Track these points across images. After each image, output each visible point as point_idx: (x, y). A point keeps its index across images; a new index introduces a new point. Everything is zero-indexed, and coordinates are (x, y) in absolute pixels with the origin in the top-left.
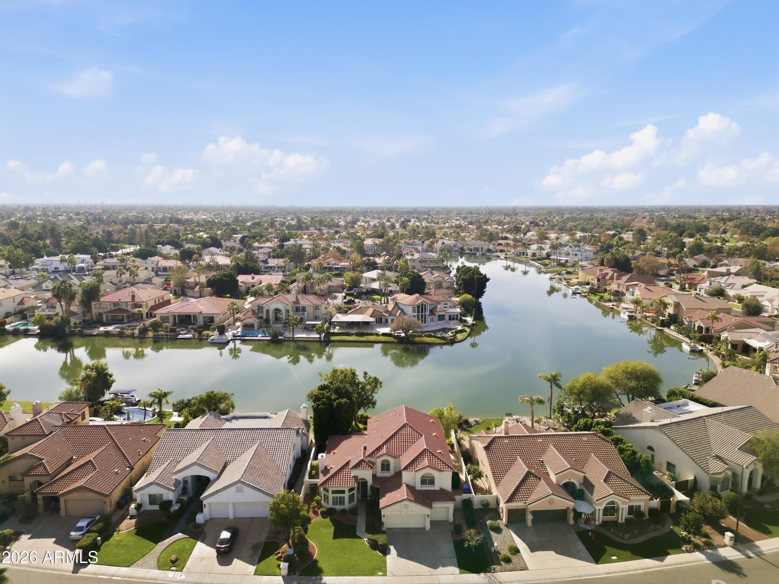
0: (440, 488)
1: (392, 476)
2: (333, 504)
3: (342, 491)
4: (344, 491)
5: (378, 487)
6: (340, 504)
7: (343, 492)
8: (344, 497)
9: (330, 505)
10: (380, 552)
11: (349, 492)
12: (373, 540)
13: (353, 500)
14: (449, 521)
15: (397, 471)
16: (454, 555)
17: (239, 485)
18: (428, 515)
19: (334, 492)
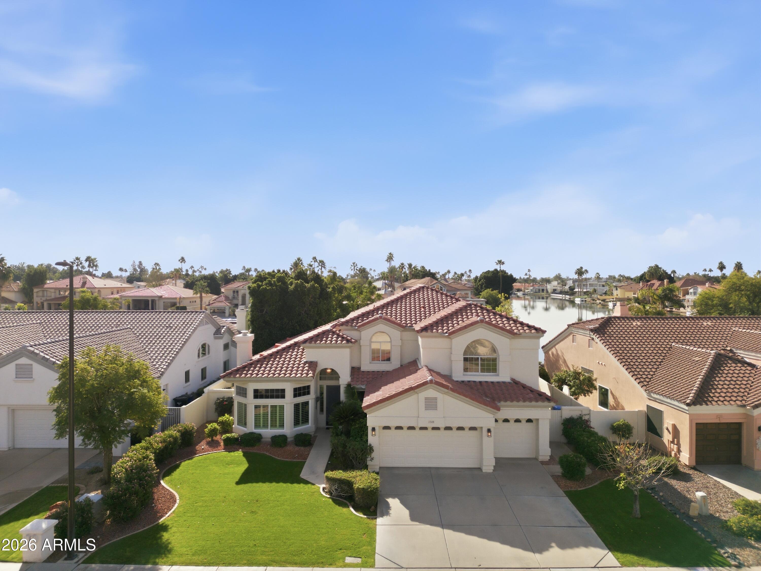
0: (513, 380)
1: (395, 370)
2: (257, 425)
3: (277, 390)
4: (283, 391)
5: (363, 387)
6: (273, 426)
7: (280, 394)
8: (282, 407)
9: (251, 428)
10: (356, 509)
11: (295, 396)
12: (341, 482)
13: (306, 420)
14: (541, 458)
15: (407, 360)
16: (580, 521)
17: (24, 361)
18: (489, 431)
19: (258, 394)
